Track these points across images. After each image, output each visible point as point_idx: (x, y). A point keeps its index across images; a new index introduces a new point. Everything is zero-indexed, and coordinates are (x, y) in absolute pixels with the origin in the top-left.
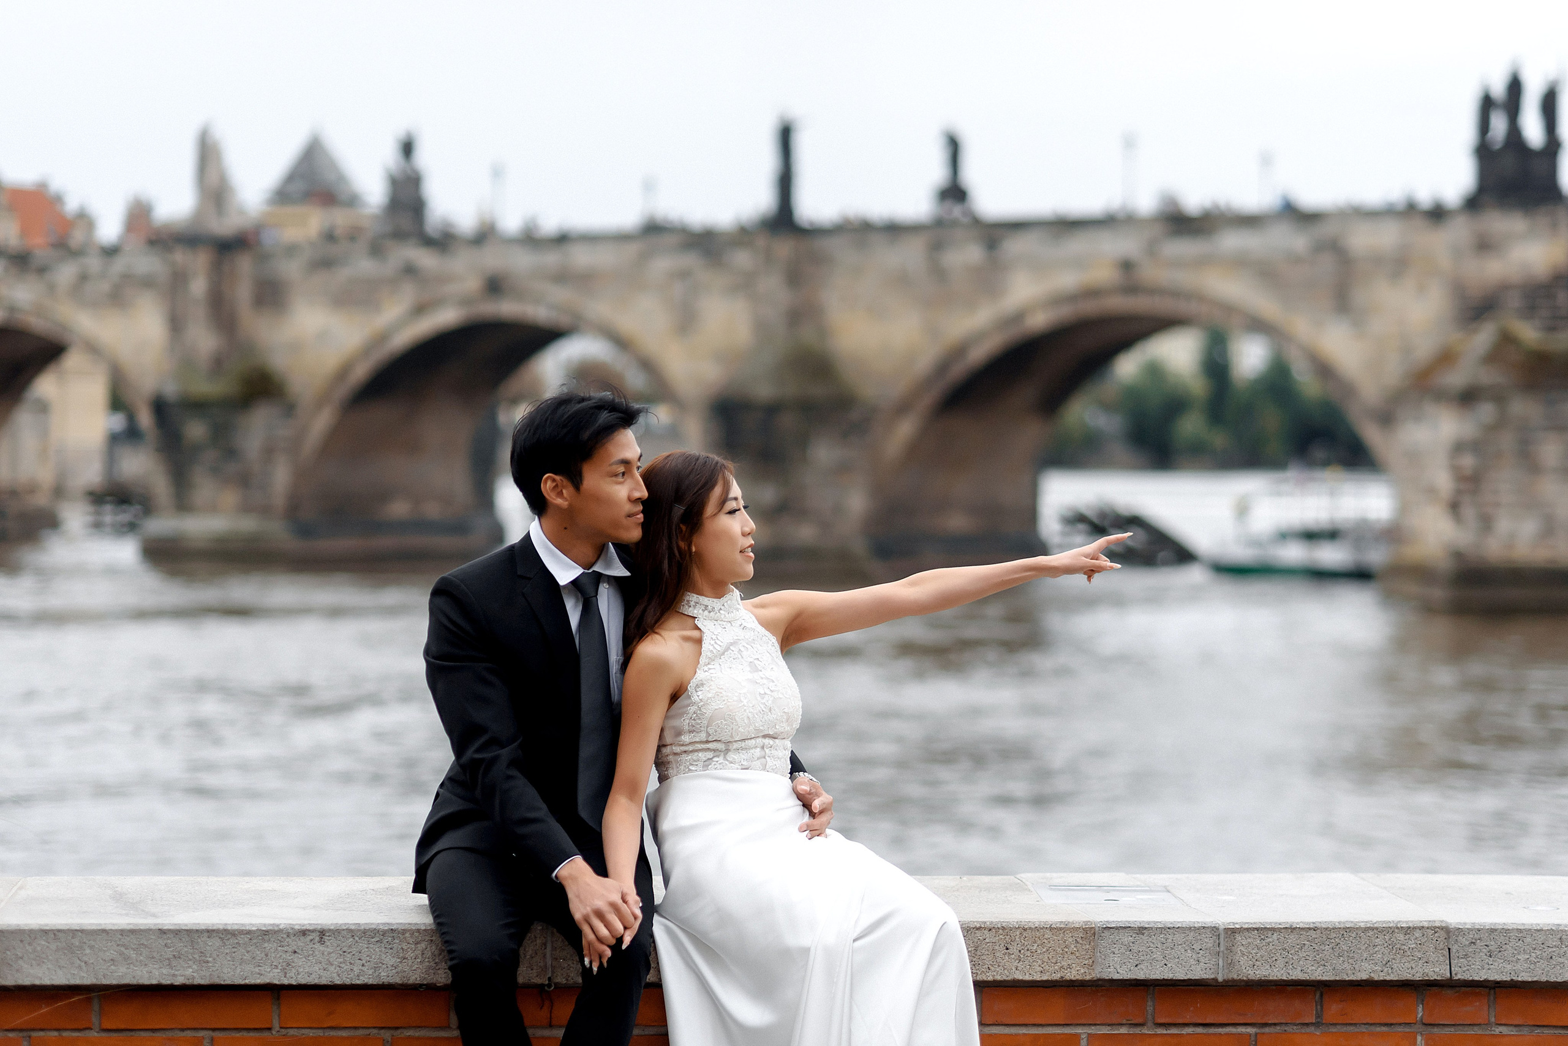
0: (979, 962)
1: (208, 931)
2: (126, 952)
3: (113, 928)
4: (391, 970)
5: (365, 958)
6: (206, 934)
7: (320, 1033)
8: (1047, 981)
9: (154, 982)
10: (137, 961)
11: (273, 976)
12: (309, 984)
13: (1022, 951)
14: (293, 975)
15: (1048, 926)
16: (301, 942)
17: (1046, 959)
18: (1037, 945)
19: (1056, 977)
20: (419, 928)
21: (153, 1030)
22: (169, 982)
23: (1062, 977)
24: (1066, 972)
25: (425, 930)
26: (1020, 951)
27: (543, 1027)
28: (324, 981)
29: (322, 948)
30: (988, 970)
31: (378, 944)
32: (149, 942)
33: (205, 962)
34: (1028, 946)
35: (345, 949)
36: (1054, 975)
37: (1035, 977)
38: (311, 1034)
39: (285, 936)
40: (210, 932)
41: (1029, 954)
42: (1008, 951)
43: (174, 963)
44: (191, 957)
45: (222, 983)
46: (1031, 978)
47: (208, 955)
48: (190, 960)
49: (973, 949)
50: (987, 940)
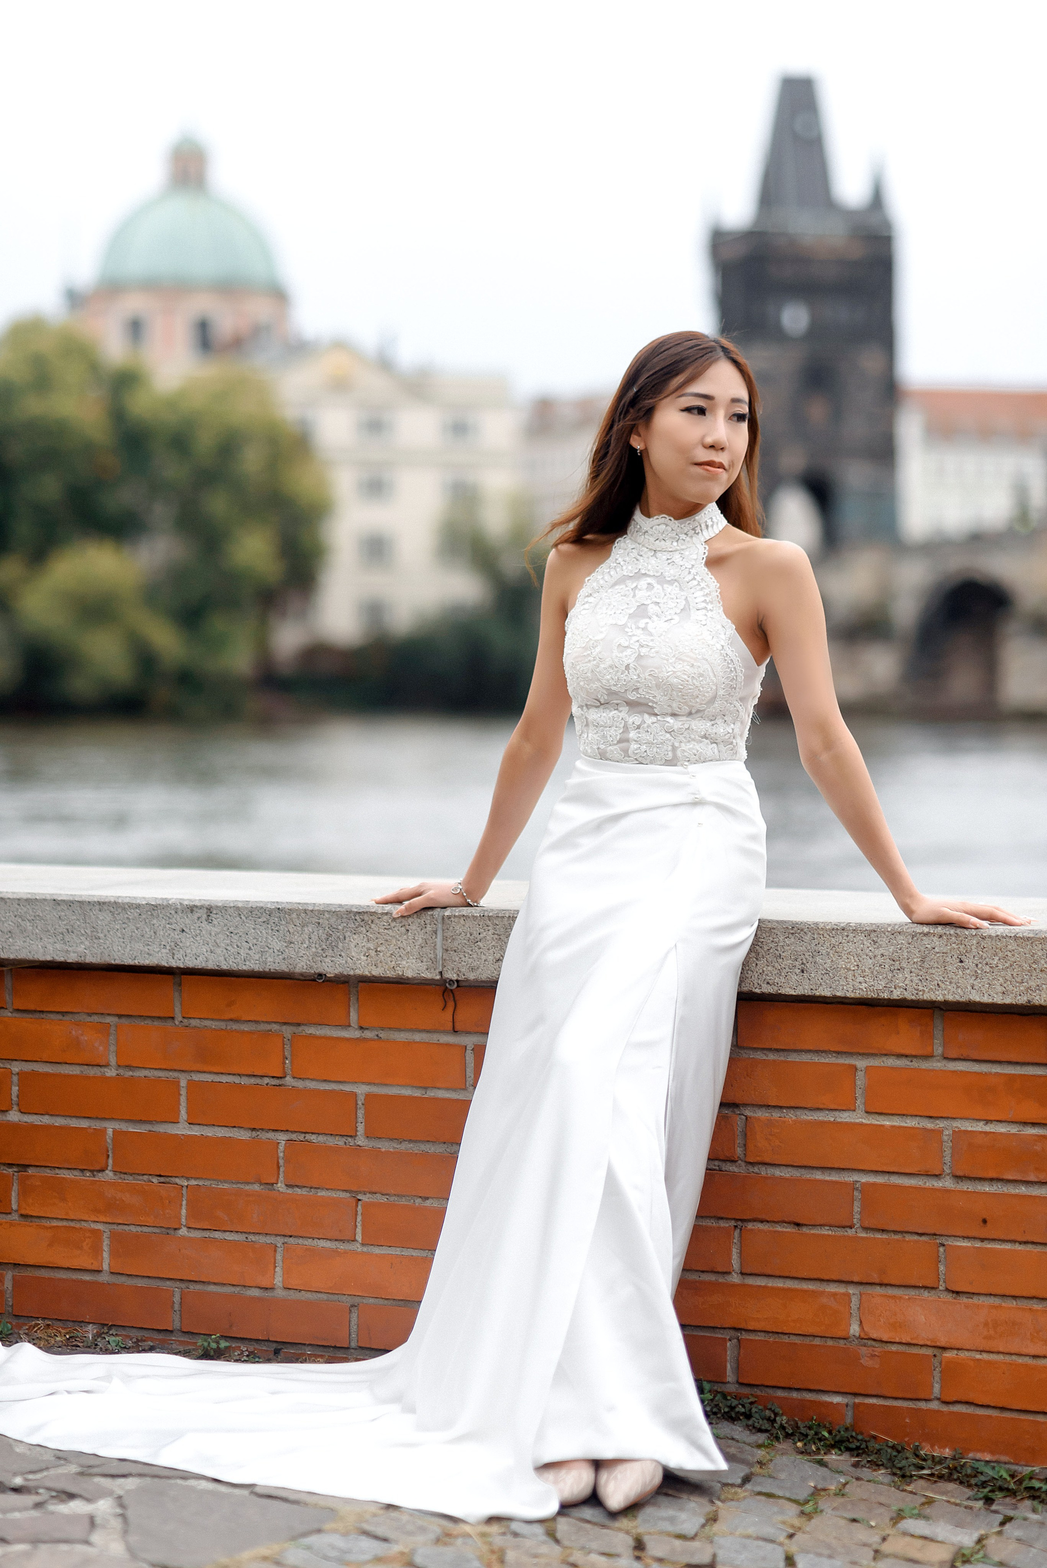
0: (927, 977)
1: (99, 903)
2: (22, 923)
3: (11, 897)
4: (278, 955)
5: (250, 938)
6: (97, 907)
7: (222, 1025)
8: (1011, 1006)
9: (49, 958)
10: (33, 934)
11: (159, 957)
12: (196, 967)
13: (980, 966)
14: (181, 957)
15: (1013, 935)
16: (186, 920)
17: (1009, 977)
18: (998, 958)
19: (1022, 1000)
20: (307, 908)
21: (64, 1013)
22: (62, 959)
23: (1029, 1001)
24: (1034, 994)
25: (312, 911)
26: (977, 965)
27: (445, 1032)
28: (211, 965)
29: (209, 927)
30: (937, 988)
31: (265, 925)
32: (44, 914)
33: (96, 938)
34: (987, 960)
35: (231, 929)
36: (1019, 997)
37: (995, 999)
38: (213, 1027)
39: (173, 912)
40: (102, 905)
41: (987, 969)
42: (963, 964)
43: (67, 938)
44: (83, 932)
45: (113, 962)
46: (990, 1001)
47: (99, 931)
48: (83, 935)
49: (919, 960)
50: (937, 950)
